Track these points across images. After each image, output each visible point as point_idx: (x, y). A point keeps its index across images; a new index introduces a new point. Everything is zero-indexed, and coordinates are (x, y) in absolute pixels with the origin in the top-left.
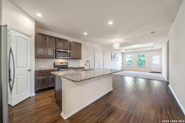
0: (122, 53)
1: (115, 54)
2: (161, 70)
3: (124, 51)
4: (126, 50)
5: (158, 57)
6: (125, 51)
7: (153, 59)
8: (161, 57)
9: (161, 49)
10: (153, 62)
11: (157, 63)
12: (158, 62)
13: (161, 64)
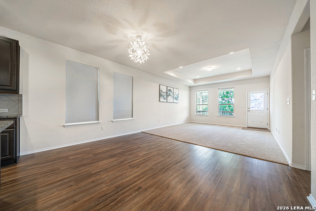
0: (190, 87)
1: (168, 88)
2: (269, 124)
3: (191, 83)
4: (195, 80)
5: (262, 94)
6: (195, 83)
7: (252, 99)
8: (268, 94)
9: (269, 76)
10: (251, 106)
11: (260, 109)
12: (262, 106)
13: (268, 109)
